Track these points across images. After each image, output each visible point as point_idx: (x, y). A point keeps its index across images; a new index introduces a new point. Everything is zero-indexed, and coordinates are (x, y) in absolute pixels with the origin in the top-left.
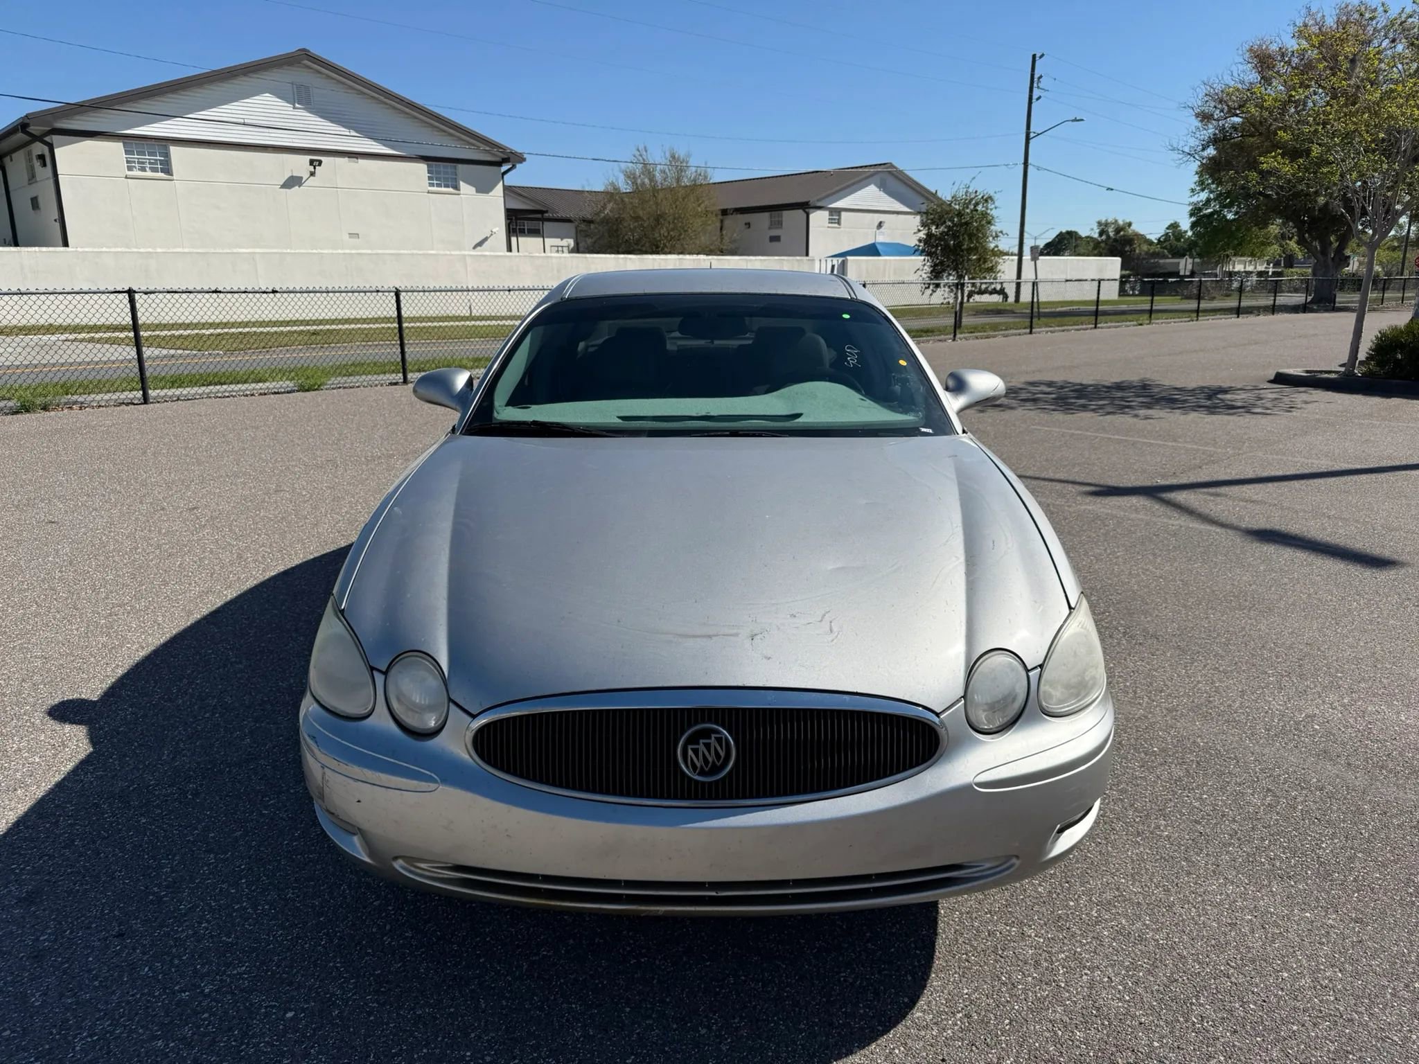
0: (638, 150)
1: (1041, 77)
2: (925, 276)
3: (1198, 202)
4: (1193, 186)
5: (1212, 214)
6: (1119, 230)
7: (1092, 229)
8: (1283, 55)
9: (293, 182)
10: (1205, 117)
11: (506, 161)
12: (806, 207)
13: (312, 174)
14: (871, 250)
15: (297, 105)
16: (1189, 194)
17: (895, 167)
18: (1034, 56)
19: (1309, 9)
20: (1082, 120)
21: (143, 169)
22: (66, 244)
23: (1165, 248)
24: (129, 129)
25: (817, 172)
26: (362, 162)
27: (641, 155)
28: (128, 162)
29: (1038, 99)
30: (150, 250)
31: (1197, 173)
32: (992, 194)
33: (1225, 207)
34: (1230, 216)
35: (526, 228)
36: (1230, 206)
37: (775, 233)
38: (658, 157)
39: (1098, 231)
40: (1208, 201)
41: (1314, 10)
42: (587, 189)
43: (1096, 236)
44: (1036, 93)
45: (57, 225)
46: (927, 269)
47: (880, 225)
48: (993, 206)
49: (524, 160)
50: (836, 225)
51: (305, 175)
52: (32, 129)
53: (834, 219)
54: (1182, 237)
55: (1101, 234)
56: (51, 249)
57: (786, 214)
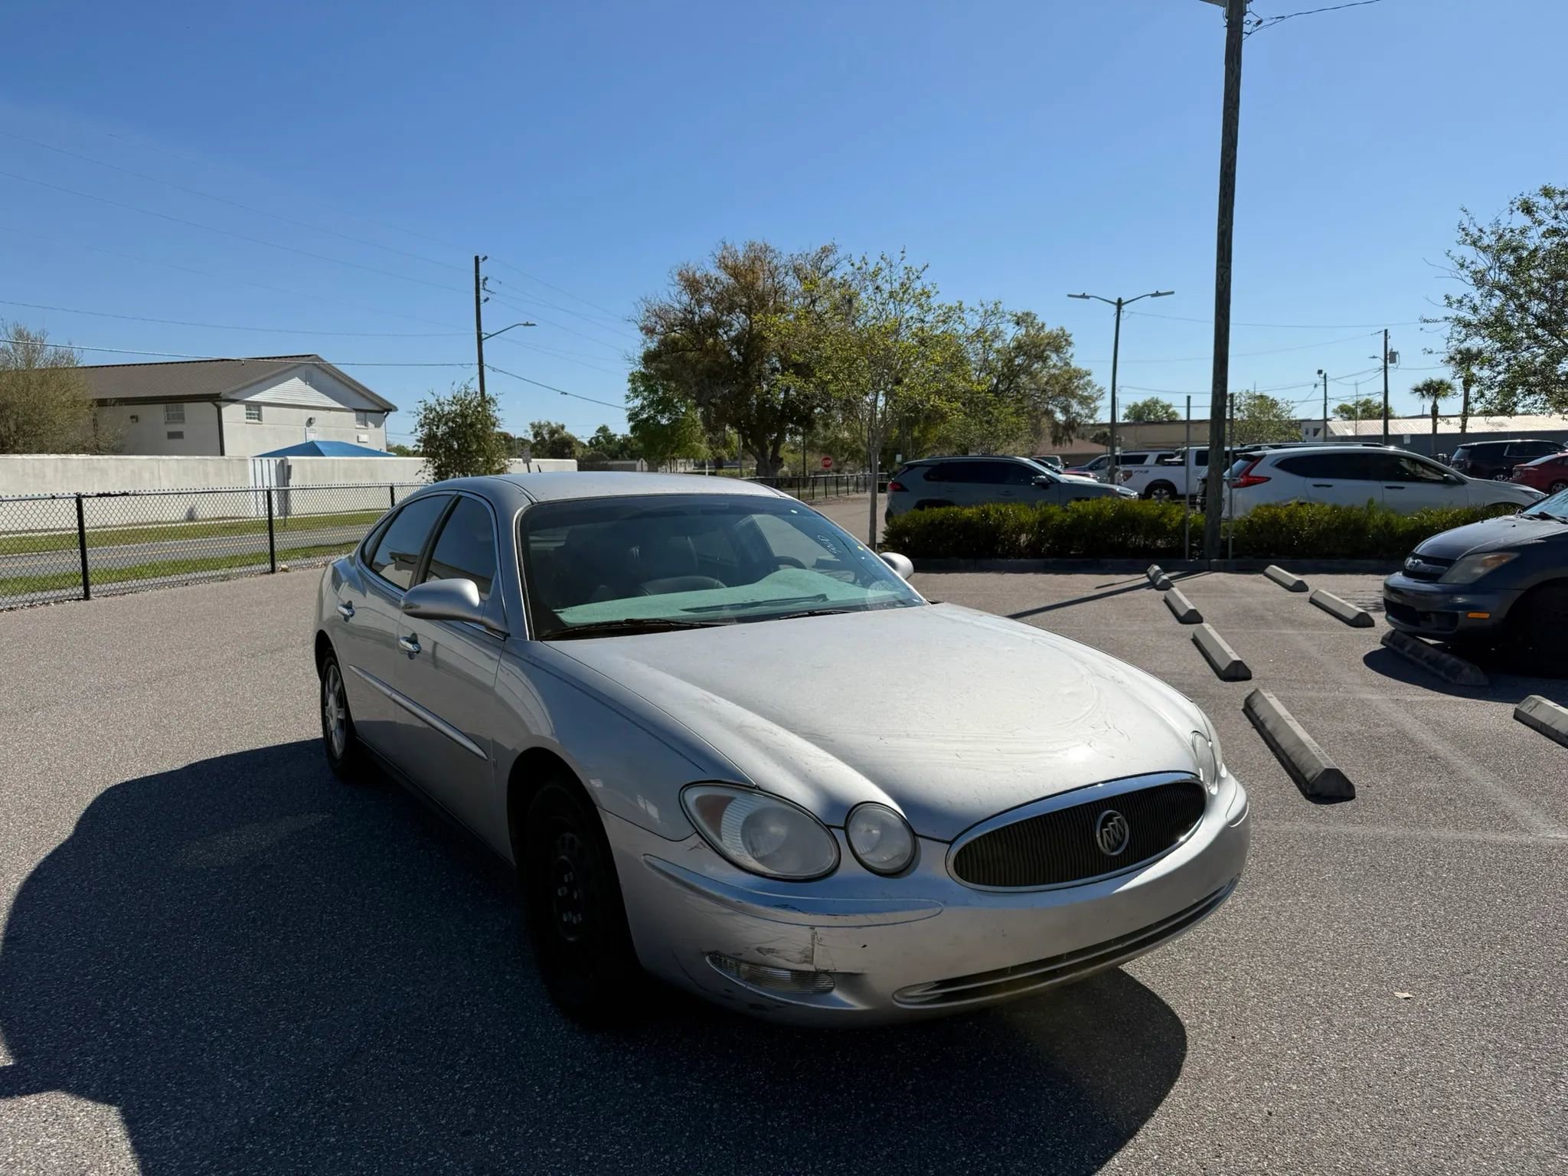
1: (486, 279)
2: (427, 477)
3: (634, 408)
4: (628, 393)
5: (647, 419)
6: (552, 432)
7: (527, 431)
8: (708, 281)
10: (650, 331)
12: (216, 400)
14: (311, 449)
16: (624, 399)
17: (323, 361)
18: (477, 258)
19: (724, 243)
20: (534, 325)
23: (598, 450)
25: (223, 360)
29: (486, 300)
31: (629, 381)
32: (494, 396)
33: (658, 412)
34: (664, 422)
36: (662, 412)
37: (176, 428)
39: (532, 433)
40: (643, 408)
41: (728, 245)
43: (531, 438)
44: (483, 295)
46: (431, 469)
47: (310, 422)
48: (495, 408)
50: (256, 421)
53: (254, 414)
54: (612, 440)
55: (536, 436)
57: (189, 408)
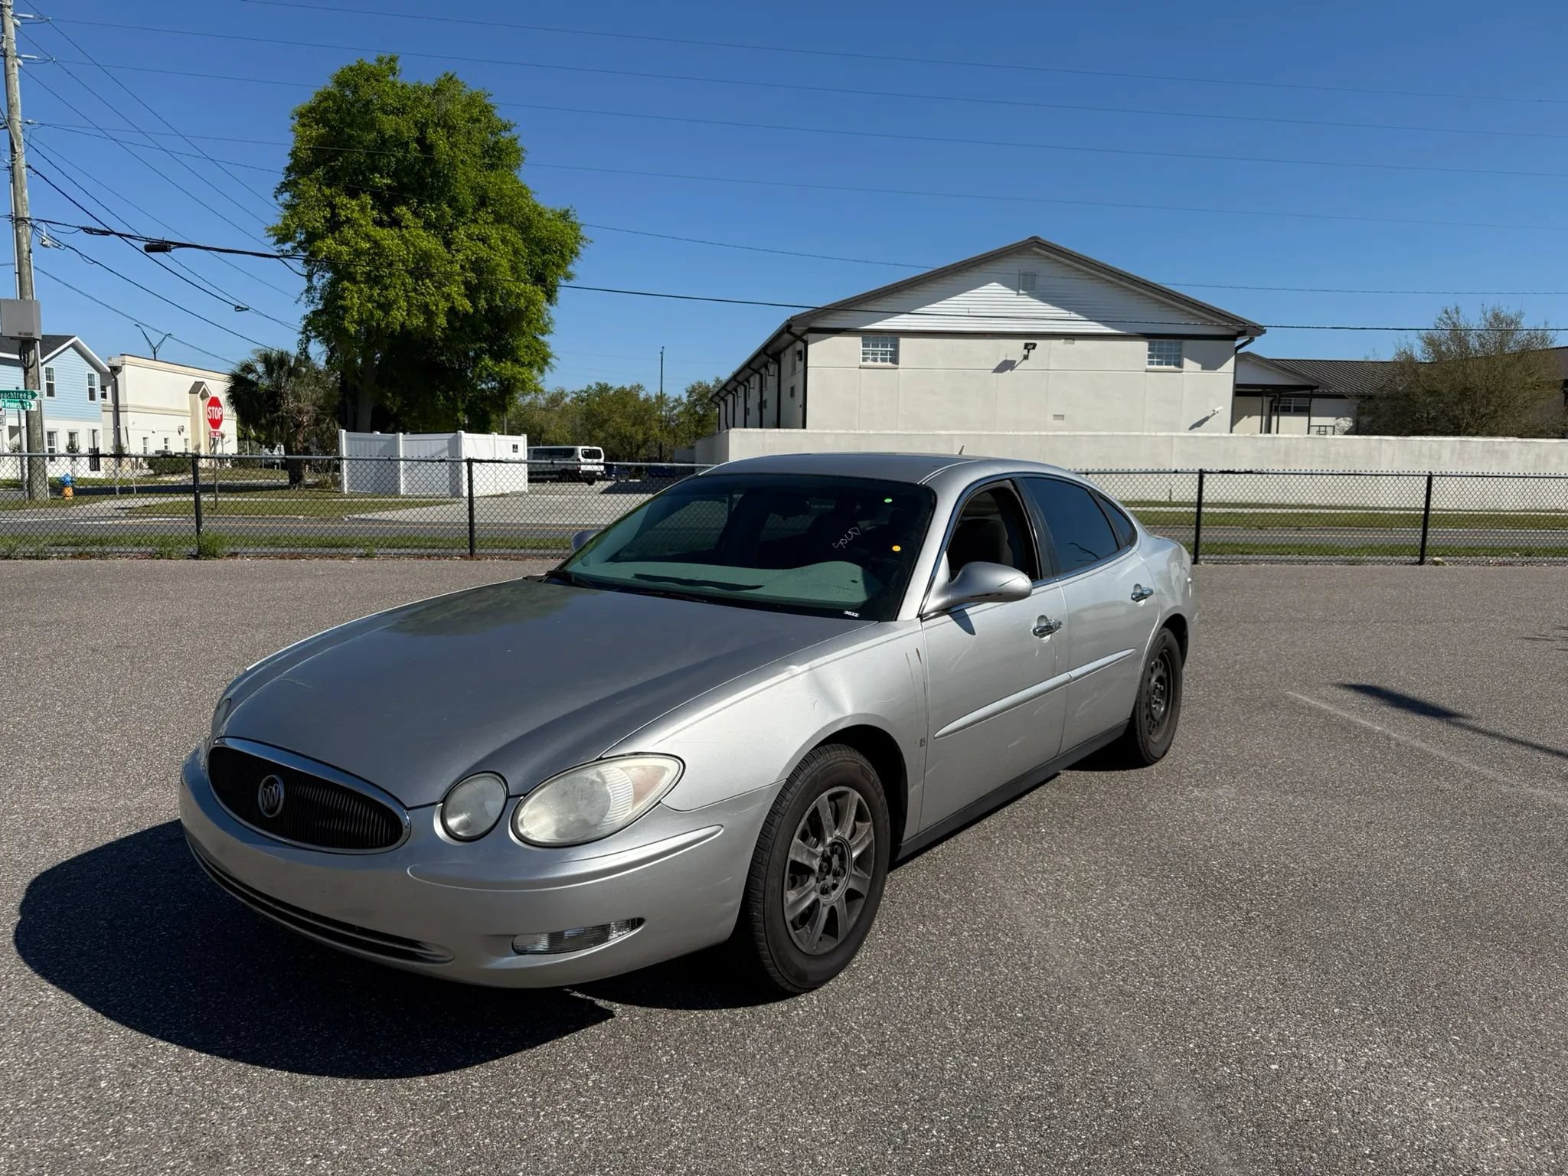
0: (1446, 312)
9: (1007, 366)
11: (1242, 334)
13: (1026, 357)
15: (1021, 292)
21: (875, 360)
22: (804, 427)
24: (869, 324)
26: (1078, 343)
27: (1450, 318)
28: (864, 354)
30: (864, 432)
35: (1292, 405)
38: (1473, 319)
42: (1371, 360)
45: (801, 410)
49: (1264, 332)
51: (1018, 358)
52: (794, 330)
56: (787, 430)
